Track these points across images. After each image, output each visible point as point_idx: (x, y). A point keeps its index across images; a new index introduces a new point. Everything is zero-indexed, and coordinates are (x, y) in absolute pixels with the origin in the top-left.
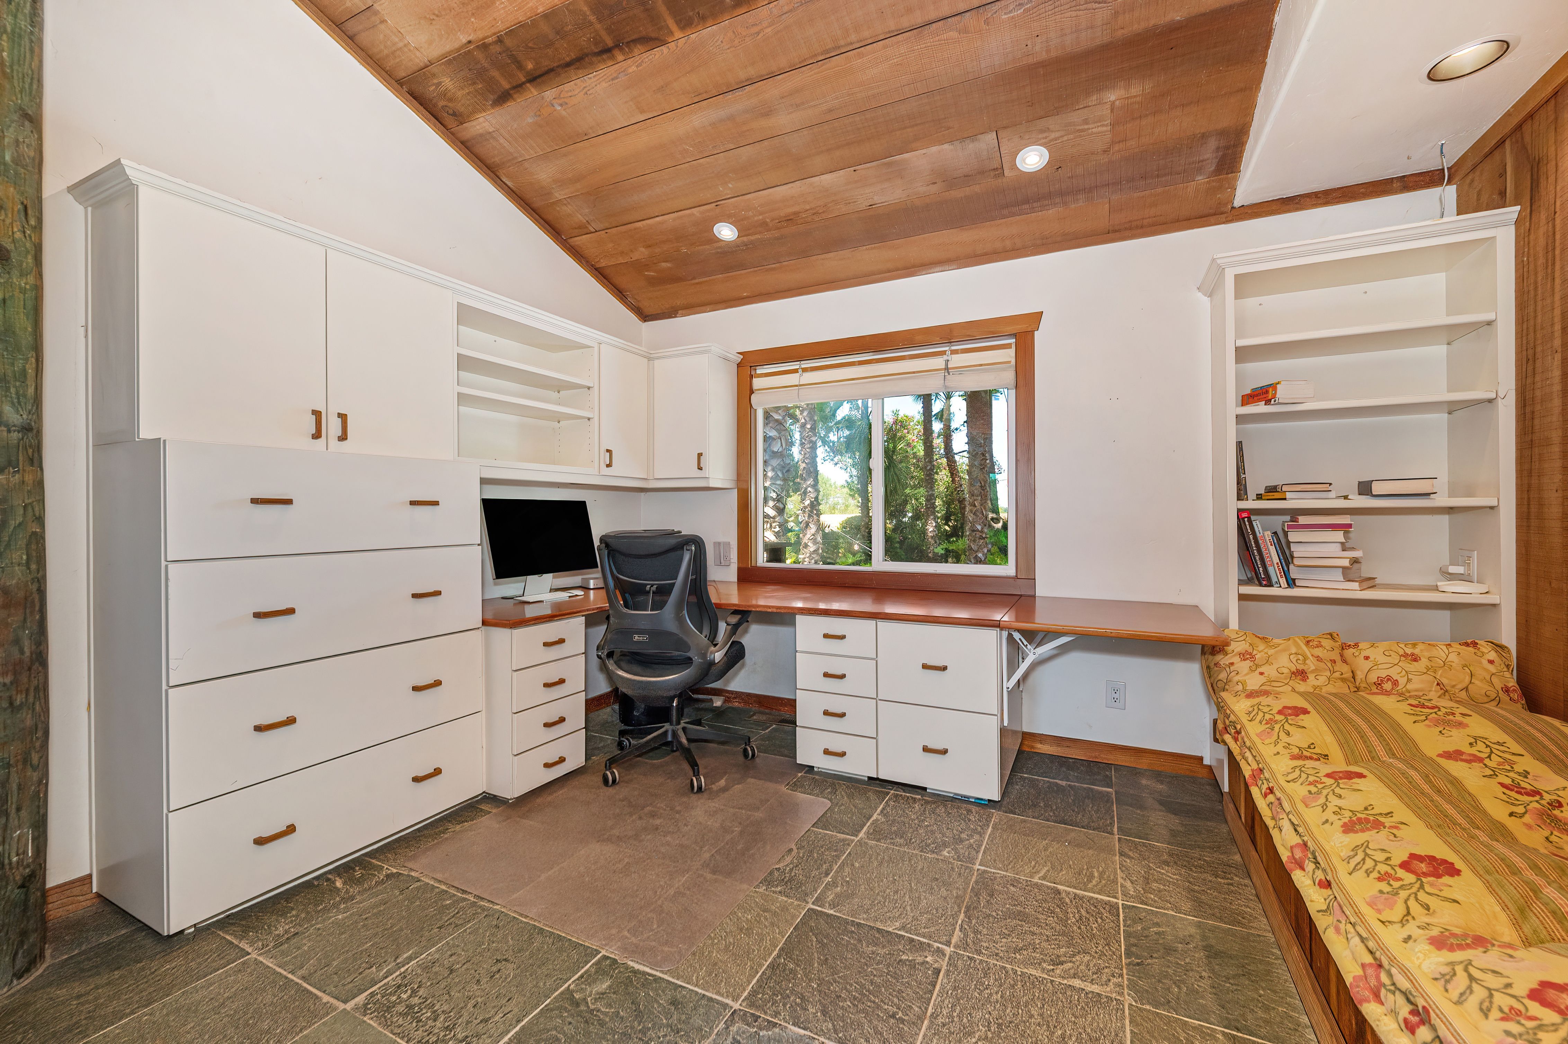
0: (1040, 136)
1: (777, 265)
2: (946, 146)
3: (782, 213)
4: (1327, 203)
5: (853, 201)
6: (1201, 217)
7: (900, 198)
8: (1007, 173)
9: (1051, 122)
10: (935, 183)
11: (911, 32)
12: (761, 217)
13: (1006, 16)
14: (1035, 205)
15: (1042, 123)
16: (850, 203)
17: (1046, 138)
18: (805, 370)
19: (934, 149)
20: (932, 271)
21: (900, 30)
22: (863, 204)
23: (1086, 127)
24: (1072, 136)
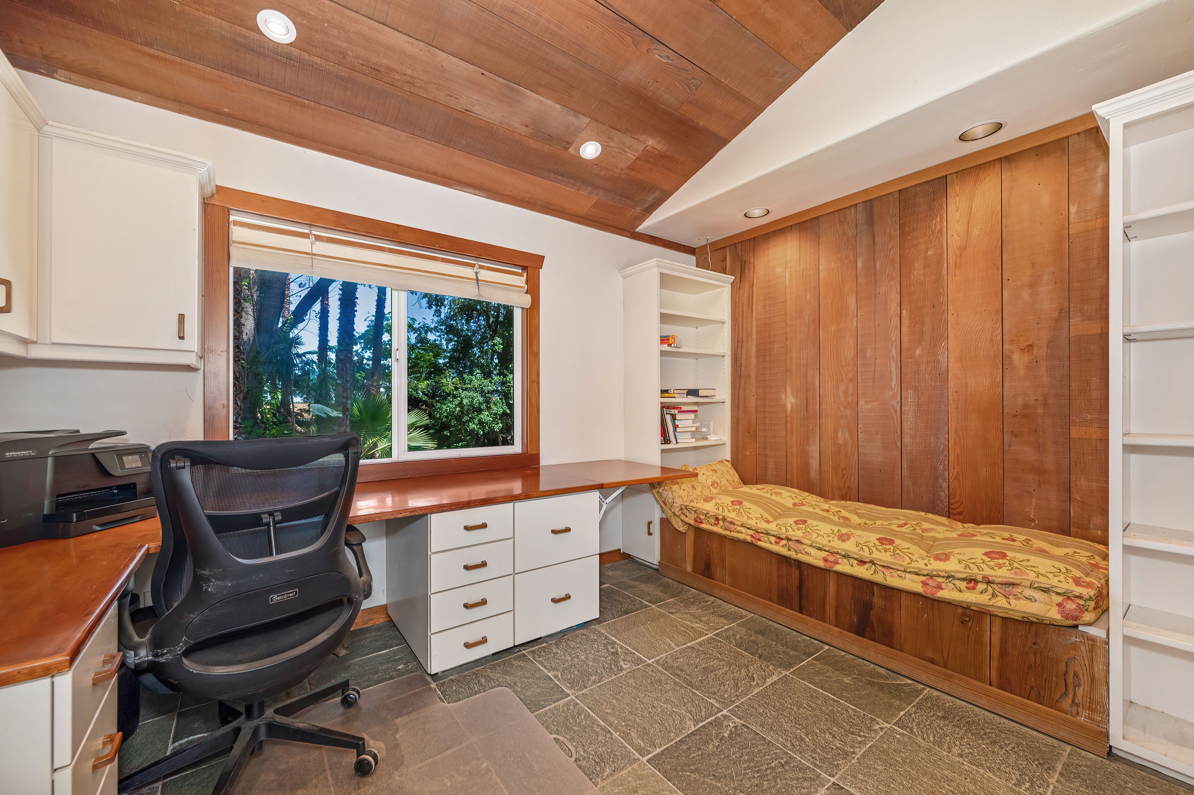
0: (606, 139)
1: (313, 104)
2: (558, 106)
3: (374, 59)
4: (663, 246)
5: (457, 97)
6: (622, 229)
7: (494, 121)
8: (571, 150)
9: (617, 136)
10: (527, 126)
11: (613, 13)
12: (345, 45)
13: (658, 57)
14: (565, 179)
15: (614, 132)
16: (451, 96)
17: (607, 142)
18: (318, 238)
19: (550, 103)
20: (466, 190)
21: (610, 6)
22: (462, 104)
23: (628, 150)
24: (618, 151)
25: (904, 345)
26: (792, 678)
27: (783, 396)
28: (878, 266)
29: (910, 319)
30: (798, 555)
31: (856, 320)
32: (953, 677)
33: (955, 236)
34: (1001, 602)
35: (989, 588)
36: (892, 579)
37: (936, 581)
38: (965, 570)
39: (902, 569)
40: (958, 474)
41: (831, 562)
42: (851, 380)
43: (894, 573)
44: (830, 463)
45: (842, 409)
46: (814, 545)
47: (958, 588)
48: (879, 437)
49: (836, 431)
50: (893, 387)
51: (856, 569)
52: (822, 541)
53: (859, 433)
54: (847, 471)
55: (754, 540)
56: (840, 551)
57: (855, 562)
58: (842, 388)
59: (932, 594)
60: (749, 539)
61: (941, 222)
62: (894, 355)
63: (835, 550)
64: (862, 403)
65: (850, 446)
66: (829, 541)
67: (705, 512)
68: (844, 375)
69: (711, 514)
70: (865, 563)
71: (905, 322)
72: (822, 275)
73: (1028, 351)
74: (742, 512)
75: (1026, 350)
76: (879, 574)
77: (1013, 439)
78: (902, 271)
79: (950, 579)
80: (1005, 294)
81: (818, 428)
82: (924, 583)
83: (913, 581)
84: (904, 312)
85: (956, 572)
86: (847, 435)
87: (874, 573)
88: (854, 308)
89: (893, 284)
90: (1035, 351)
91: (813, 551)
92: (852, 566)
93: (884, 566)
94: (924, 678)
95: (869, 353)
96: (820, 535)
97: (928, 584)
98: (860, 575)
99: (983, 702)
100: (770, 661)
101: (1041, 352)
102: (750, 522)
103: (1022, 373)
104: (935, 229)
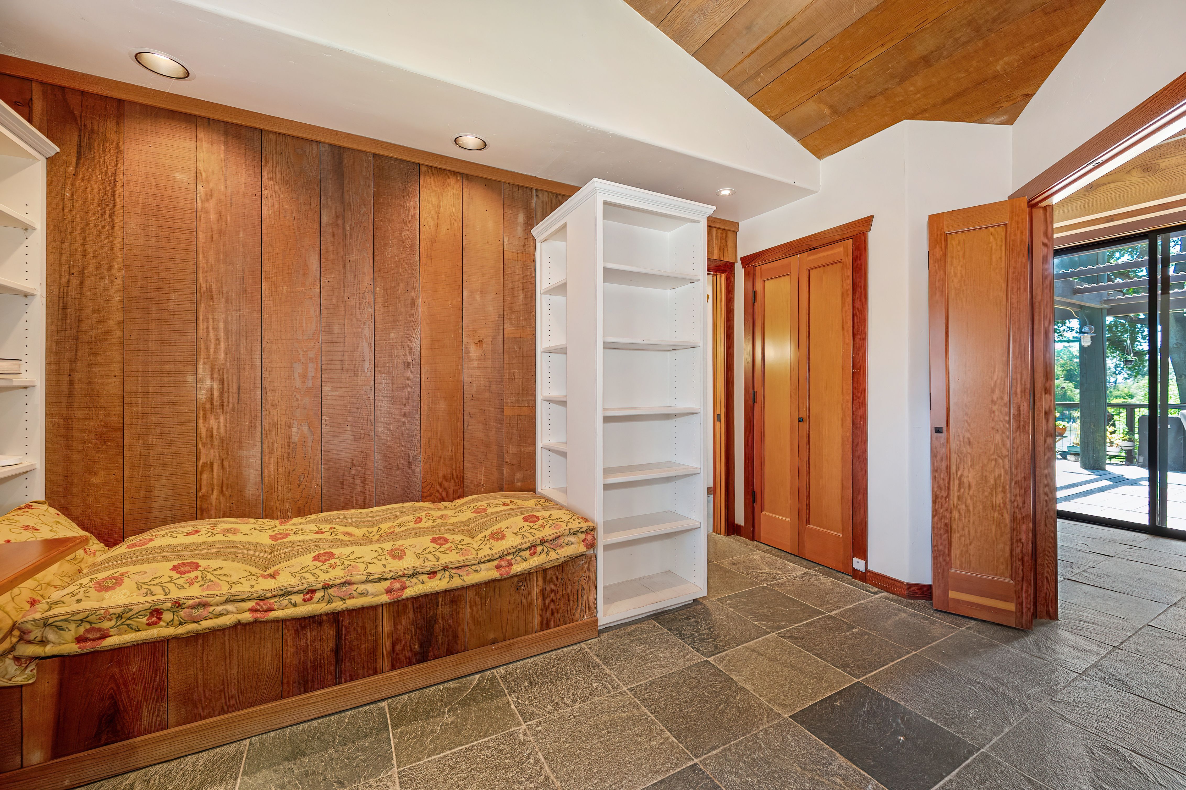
25: (378, 326)
26: (410, 769)
27: (190, 379)
28: (348, 228)
29: (384, 298)
30: (347, 602)
31: (319, 285)
32: (511, 645)
33: (427, 226)
34: (553, 555)
35: (545, 547)
36: (470, 577)
37: (506, 560)
38: (524, 540)
39: (477, 562)
40: (429, 457)
41: (397, 590)
42: (312, 360)
43: (470, 570)
44: (280, 470)
45: (298, 396)
46: (371, 578)
47: (524, 558)
48: (349, 429)
49: (289, 427)
50: (366, 371)
51: (430, 584)
52: (376, 568)
53: (323, 426)
54: (306, 476)
55: (259, 615)
56: (406, 572)
57: (425, 577)
58: (298, 369)
59: (507, 574)
60: (247, 617)
61: (414, 209)
62: (367, 335)
63: (400, 573)
64: (327, 389)
65: (310, 444)
66: (384, 566)
67: (119, 611)
68: (301, 352)
69: (137, 608)
70: (435, 573)
71: (379, 300)
72: (266, 213)
73: (480, 346)
74: (213, 578)
75: (478, 345)
76: (454, 578)
77: (470, 420)
78: (375, 243)
79: (517, 553)
80: (465, 294)
81: (259, 424)
82: (498, 567)
83: (488, 569)
84: (378, 289)
85: (521, 544)
86: (306, 430)
87: (450, 579)
88: (316, 270)
89: (366, 255)
90: (484, 346)
91: (370, 588)
92: (423, 583)
93: (456, 568)
94: (490, 663)
95: (336, 329)
96: (370, 563)
97: (501, 567)
98: (437, 589)
99: (534, 651)
100: (359, 777)
101: (487, 346)
102: (236, 589)
103: (476, 363)
104: (409, 212)
